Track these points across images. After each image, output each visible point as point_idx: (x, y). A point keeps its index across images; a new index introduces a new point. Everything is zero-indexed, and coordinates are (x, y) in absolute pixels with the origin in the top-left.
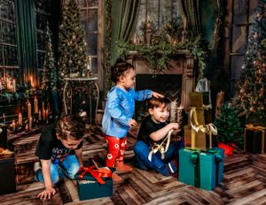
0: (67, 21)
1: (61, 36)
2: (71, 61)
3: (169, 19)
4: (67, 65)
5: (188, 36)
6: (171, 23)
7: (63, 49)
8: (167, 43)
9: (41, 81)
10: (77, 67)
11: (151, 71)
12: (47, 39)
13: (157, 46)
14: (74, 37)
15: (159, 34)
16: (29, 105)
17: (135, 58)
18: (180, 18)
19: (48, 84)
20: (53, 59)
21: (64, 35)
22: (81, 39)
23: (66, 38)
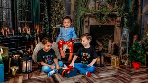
2: (56, 18)
4: (55, 20)
5: (118, 5)
7: (53, 12)
8: (107, 8)
9: (41, 29)
10: (60, 22)
11: (98, 24)
12: (45, 7)
13: (101, 10)
14: (58, 6)
15: (102, 3)
16: (36, 41)
17: (90, 16)
19: (45, 30)
20: (47, 17)
21: (53, 4)
22: (62, 6)
23: (54, 6)
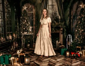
0: (23, 16)
1: (21, 21)
2: (24, 29)
3: (55, 17)
5: (61, 22)
6: (56, 18)
7: (22, 25)
10: (27, 31)
12: (17, 22)
14: (25, 21)
18: (58, 17)
19: (17, 36)
20: (18, 28)
22: (28, 22)
23: (23, 21)
